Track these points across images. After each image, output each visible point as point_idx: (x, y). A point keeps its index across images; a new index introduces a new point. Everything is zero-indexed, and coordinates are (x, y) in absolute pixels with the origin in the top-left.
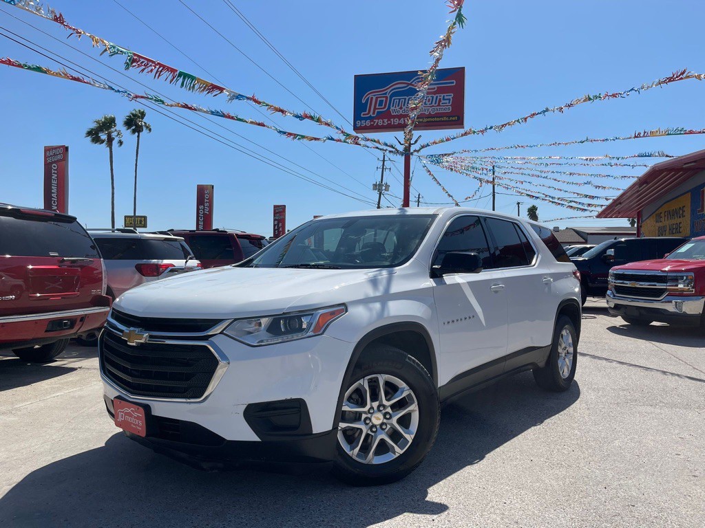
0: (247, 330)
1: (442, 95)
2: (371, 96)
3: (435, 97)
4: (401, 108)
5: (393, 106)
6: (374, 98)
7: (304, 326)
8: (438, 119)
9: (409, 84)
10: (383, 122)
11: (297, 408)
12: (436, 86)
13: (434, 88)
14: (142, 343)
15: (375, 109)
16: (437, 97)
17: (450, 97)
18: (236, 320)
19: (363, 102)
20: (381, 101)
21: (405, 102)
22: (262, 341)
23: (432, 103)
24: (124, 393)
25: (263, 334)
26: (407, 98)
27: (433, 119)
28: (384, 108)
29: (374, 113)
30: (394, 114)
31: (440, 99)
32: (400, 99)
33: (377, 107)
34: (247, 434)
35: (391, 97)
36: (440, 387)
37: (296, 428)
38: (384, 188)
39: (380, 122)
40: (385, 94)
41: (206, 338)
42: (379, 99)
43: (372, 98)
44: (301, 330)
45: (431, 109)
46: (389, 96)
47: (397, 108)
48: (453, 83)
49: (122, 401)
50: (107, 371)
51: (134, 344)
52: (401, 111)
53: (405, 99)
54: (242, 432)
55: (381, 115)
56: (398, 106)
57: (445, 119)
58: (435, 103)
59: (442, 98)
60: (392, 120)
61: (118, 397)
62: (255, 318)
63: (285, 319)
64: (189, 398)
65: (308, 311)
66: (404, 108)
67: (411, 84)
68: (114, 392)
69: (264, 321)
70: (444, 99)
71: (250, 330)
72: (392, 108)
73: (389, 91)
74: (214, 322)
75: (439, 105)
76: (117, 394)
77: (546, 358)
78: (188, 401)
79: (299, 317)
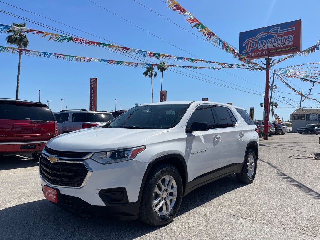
0: (102, 157)
1: (288, 36)
2: (248, 42)
3: (283, 37)
4: (264, 46)
5: (259, 45)
6: (250, 43)
7: (126, 156)
8: (285, 49)
9: (268, 33)
10: (254, 54)
11: (122, 192)
12: (284, 32)
13: (283, 33)
14: (56, 162)
15: (250, 48)
16: (284, 37)
17: (292, 37)
18: (96, 152)
19: (244, 45)
20: (253, 44)
21: (266, 43)
22: (107, 162)
23: (281, 41)
24: (48, 184)
25: (108, 158)
26: (267, 40)
27: (282, 50)
28: (255, 47)
29: (249, 50)
30: (260, 49)
31: (286, 38)
32: (263, 41)
33: (251, 47)
34: (100, 202)
35: (259, 41)
36: (189, 182)
37: (121, 200)
38: (274, 88)
39: (253, 54)
40: (256, 40)
41: (83, 160)
42: (252, 43)
43: (248, 43)
44: (124, 157)
45: (281, 44)
46: (257, 41)
47: (262, 46)
48: (294, 29)
49: (48, 187)
50: (43, 174)
51: (53, 162)
52: (264, 47)
53: (266, 41)
54: (98, 202)
55: (253, 51)
56: (262, 45)
57: (289, 48)
58: (283, 41)
59: (287, 37)
60: (259, 52)
61: (46, 185)
62: (104, 152)
63: (118, 152)
64: (76, 186)
65: (128, 149)
66: (265, 45)
67: (270, 33)
68: (45, 183)
69: (108, 153)
70: (288, 38)
71: (103, 157)
72: (259, 46)
73: (258, 38)
74: (87, 153)
75: (286, 42)
76: (46, 184)
77: (241, 168)
78: (75, 187)
79: (124, 152)
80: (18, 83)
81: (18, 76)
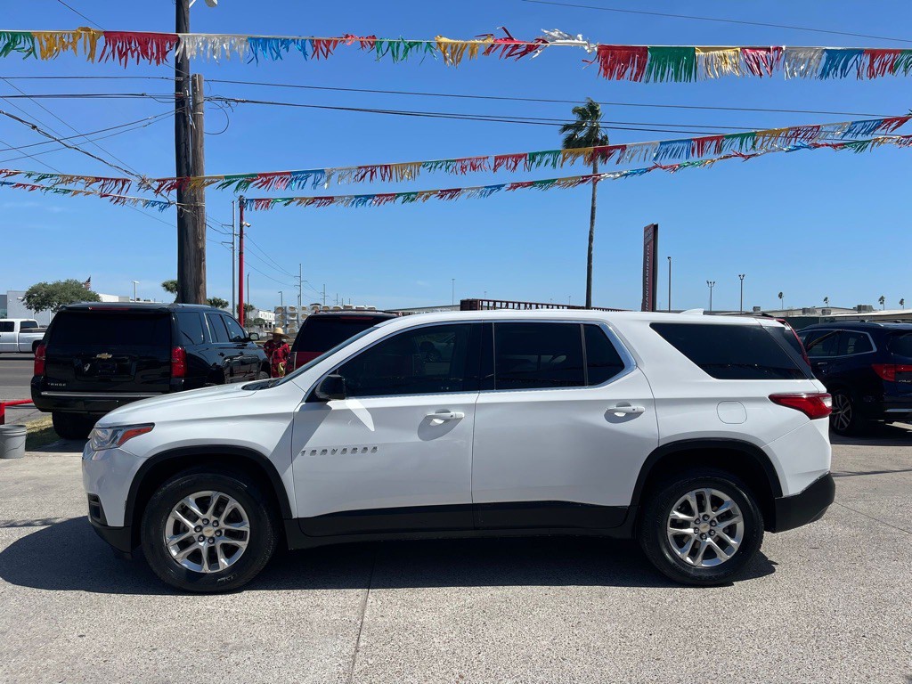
36: (297, 519)
80: (590, 249)
81: (591, 232)
